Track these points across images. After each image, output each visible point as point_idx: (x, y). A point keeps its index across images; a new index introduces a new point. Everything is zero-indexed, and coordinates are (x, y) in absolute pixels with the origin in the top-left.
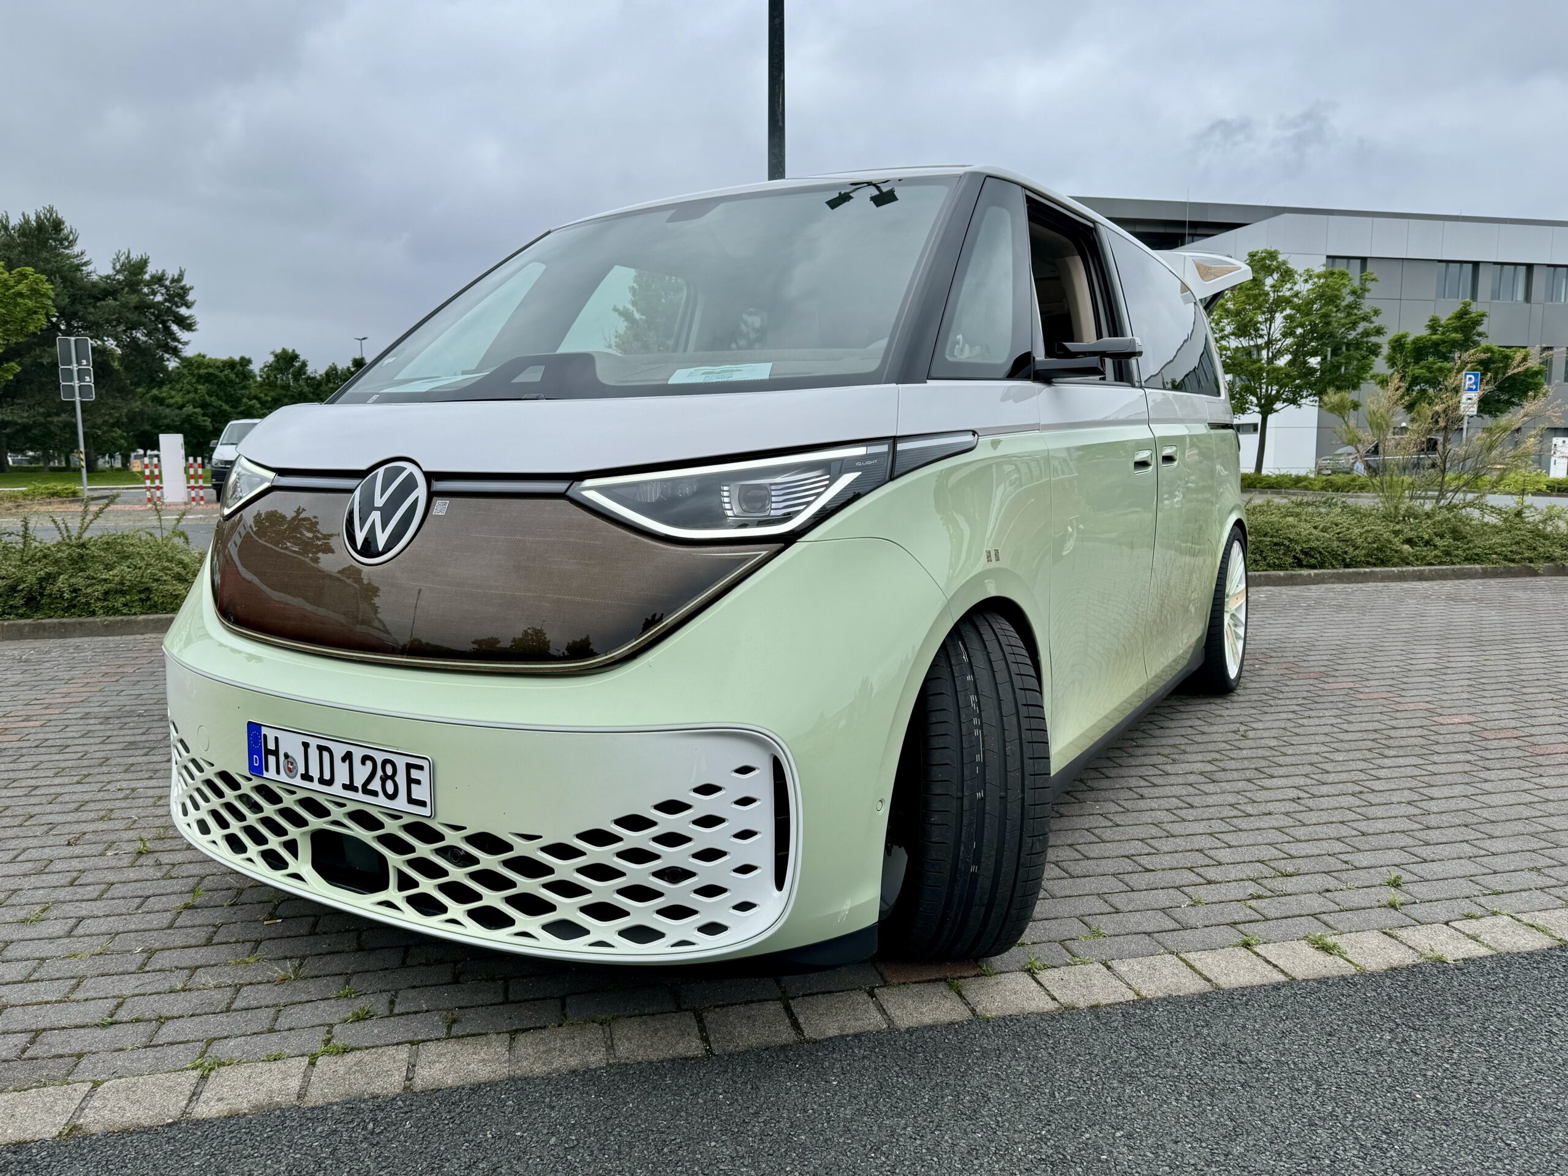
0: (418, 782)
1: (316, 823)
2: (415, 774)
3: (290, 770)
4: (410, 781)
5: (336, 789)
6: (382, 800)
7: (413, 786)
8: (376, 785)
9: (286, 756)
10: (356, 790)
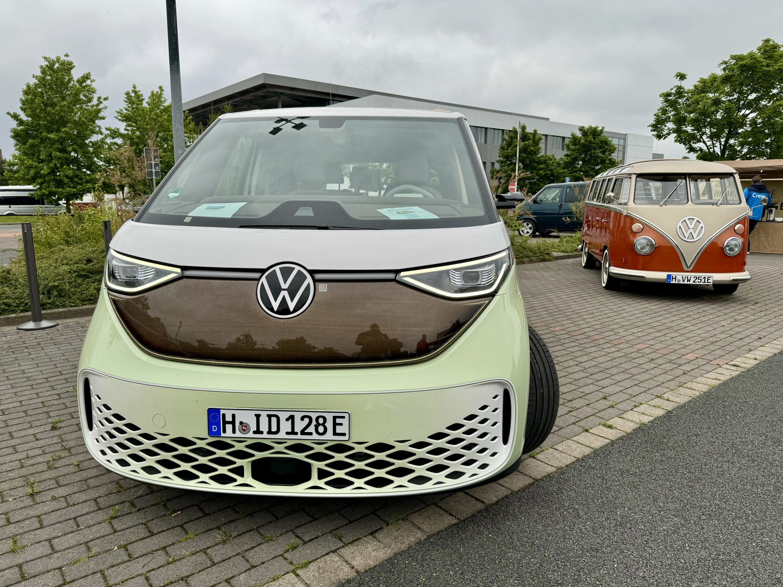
0: (341, 424)
1: (259, 455)
2: (338, 421)
3: (244, 430)
4: (335, 424)
5: (282, 435)
6: (315, 436)
7: (337, 427)
8: (311, 429)
9: (241, 423)
10: (297, 434)
